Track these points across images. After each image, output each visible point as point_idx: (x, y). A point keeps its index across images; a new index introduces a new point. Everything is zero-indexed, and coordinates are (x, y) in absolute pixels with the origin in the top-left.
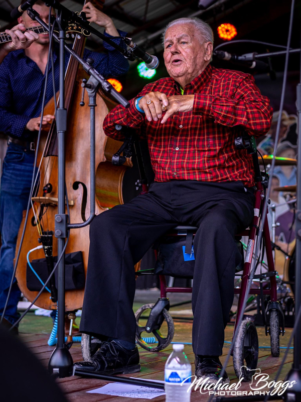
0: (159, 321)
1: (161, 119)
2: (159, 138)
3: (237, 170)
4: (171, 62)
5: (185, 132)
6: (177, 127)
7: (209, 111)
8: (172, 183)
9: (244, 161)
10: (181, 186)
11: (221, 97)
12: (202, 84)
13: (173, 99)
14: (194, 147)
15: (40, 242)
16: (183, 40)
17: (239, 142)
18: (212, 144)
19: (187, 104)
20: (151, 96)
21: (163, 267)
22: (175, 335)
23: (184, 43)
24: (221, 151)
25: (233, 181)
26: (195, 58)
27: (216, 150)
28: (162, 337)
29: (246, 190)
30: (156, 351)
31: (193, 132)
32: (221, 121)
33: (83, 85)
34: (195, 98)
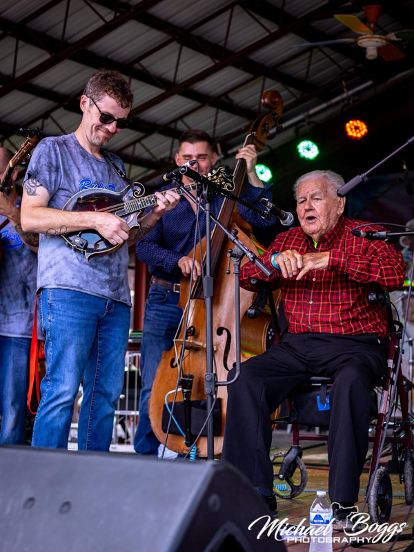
0: (292, 468)
1: (296, 276)
2: (292, 290)
3: (371, 322)
4: (305, 219)
5: (318, 286)
6: (310, 280)
7: (343, 268)
8: (307, 335)
9: (378, 313)
10: (315, 338)
11: (355, 254)
12: (335, 237)
13: (308, 257)
14: (328, 301)
15: (179, 385)
16: (317, 197)
17: (372, 297)
18: (346, 297)
19: (323, 261)
20: (287, 254)
21: (298, 417)
22: (308, 483)
23: (317, 199)
24: (354, 305)
25: (367, 334)
26: (329, 214)
27: (350, 304)
28: (295, 484)
29: (379, 342)
30: (289, 499)
31: (326, 286)
32: (355, 278)
33: (229, 255)
34: (330, 256)
